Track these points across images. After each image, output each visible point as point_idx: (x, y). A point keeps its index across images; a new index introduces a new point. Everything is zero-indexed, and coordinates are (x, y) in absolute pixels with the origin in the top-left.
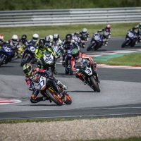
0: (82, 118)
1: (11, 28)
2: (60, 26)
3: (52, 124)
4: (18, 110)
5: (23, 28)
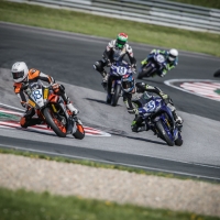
0: (201, 179)
1: (115, 20)
2: (191, 32)
3: (152, 179)
4: (103, 148)
5: (135, 23)
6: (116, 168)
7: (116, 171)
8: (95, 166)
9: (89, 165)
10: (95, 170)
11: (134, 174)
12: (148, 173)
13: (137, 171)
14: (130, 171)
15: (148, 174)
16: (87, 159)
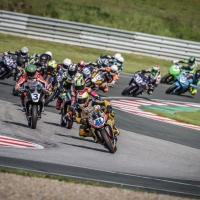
0: (124, 187)
5: (66, 46)
6: (47, 177)
7: (48, 180)
8: (28, 175)
9: (23, 174)
10: (28, 179)
11: (63, 182)
12: (77, 181)
13: (67, 180)
14: (60, 180)
15: (76, 183)
16: (21, 169)
